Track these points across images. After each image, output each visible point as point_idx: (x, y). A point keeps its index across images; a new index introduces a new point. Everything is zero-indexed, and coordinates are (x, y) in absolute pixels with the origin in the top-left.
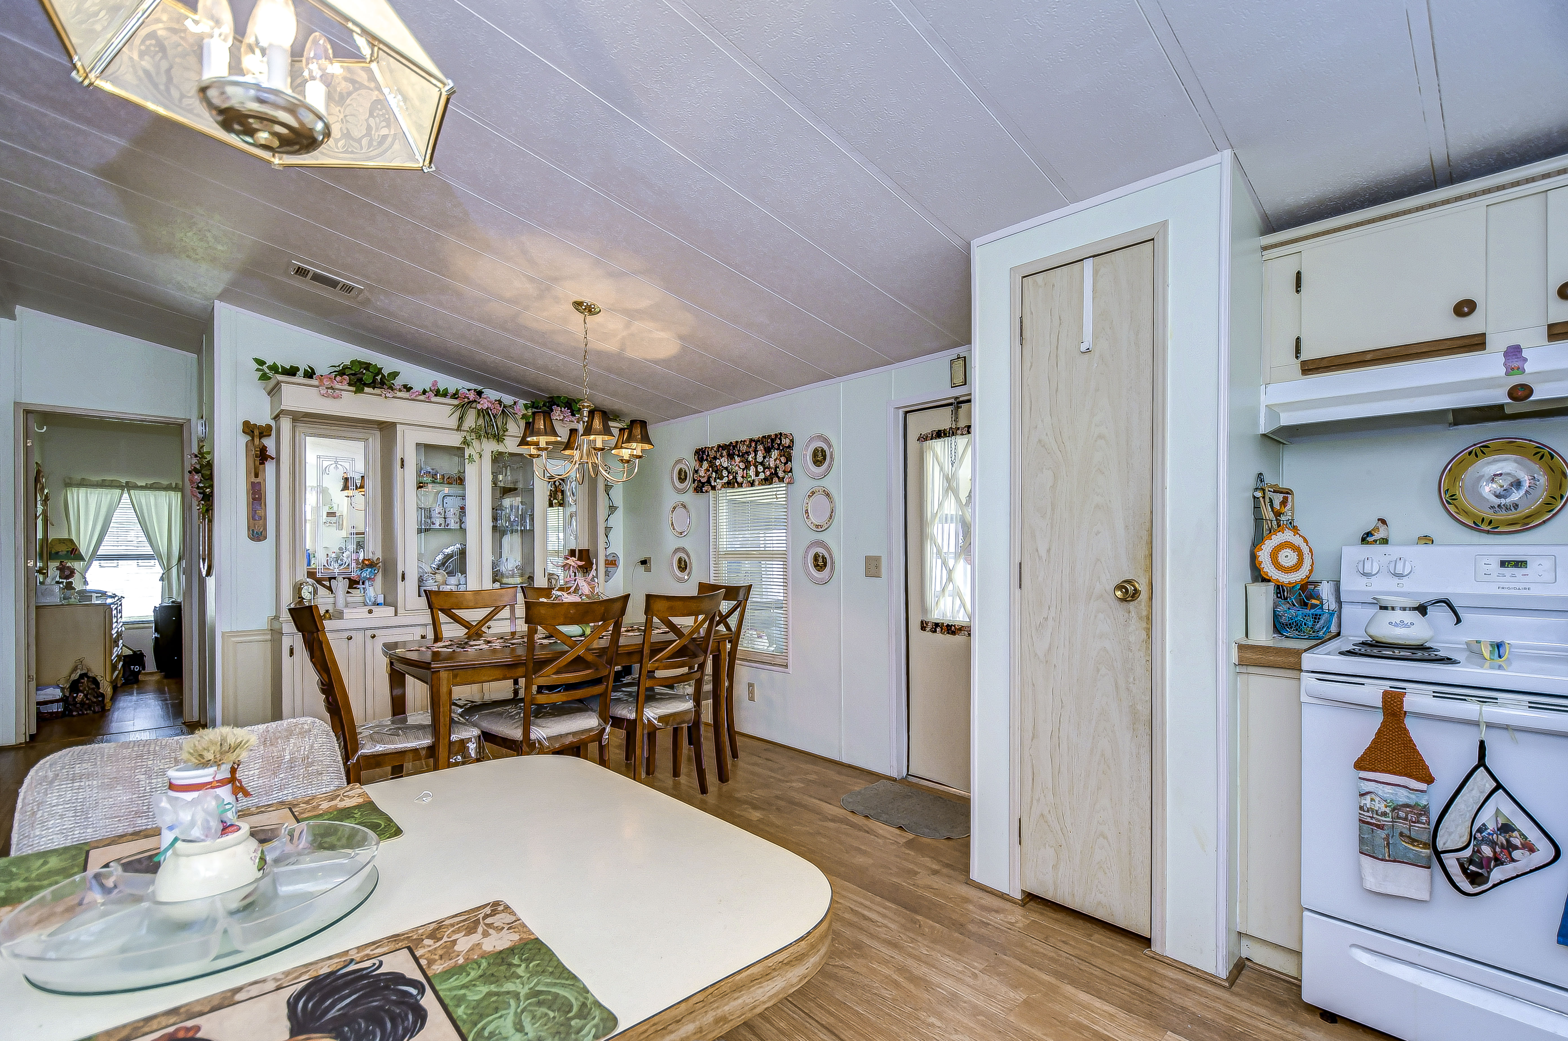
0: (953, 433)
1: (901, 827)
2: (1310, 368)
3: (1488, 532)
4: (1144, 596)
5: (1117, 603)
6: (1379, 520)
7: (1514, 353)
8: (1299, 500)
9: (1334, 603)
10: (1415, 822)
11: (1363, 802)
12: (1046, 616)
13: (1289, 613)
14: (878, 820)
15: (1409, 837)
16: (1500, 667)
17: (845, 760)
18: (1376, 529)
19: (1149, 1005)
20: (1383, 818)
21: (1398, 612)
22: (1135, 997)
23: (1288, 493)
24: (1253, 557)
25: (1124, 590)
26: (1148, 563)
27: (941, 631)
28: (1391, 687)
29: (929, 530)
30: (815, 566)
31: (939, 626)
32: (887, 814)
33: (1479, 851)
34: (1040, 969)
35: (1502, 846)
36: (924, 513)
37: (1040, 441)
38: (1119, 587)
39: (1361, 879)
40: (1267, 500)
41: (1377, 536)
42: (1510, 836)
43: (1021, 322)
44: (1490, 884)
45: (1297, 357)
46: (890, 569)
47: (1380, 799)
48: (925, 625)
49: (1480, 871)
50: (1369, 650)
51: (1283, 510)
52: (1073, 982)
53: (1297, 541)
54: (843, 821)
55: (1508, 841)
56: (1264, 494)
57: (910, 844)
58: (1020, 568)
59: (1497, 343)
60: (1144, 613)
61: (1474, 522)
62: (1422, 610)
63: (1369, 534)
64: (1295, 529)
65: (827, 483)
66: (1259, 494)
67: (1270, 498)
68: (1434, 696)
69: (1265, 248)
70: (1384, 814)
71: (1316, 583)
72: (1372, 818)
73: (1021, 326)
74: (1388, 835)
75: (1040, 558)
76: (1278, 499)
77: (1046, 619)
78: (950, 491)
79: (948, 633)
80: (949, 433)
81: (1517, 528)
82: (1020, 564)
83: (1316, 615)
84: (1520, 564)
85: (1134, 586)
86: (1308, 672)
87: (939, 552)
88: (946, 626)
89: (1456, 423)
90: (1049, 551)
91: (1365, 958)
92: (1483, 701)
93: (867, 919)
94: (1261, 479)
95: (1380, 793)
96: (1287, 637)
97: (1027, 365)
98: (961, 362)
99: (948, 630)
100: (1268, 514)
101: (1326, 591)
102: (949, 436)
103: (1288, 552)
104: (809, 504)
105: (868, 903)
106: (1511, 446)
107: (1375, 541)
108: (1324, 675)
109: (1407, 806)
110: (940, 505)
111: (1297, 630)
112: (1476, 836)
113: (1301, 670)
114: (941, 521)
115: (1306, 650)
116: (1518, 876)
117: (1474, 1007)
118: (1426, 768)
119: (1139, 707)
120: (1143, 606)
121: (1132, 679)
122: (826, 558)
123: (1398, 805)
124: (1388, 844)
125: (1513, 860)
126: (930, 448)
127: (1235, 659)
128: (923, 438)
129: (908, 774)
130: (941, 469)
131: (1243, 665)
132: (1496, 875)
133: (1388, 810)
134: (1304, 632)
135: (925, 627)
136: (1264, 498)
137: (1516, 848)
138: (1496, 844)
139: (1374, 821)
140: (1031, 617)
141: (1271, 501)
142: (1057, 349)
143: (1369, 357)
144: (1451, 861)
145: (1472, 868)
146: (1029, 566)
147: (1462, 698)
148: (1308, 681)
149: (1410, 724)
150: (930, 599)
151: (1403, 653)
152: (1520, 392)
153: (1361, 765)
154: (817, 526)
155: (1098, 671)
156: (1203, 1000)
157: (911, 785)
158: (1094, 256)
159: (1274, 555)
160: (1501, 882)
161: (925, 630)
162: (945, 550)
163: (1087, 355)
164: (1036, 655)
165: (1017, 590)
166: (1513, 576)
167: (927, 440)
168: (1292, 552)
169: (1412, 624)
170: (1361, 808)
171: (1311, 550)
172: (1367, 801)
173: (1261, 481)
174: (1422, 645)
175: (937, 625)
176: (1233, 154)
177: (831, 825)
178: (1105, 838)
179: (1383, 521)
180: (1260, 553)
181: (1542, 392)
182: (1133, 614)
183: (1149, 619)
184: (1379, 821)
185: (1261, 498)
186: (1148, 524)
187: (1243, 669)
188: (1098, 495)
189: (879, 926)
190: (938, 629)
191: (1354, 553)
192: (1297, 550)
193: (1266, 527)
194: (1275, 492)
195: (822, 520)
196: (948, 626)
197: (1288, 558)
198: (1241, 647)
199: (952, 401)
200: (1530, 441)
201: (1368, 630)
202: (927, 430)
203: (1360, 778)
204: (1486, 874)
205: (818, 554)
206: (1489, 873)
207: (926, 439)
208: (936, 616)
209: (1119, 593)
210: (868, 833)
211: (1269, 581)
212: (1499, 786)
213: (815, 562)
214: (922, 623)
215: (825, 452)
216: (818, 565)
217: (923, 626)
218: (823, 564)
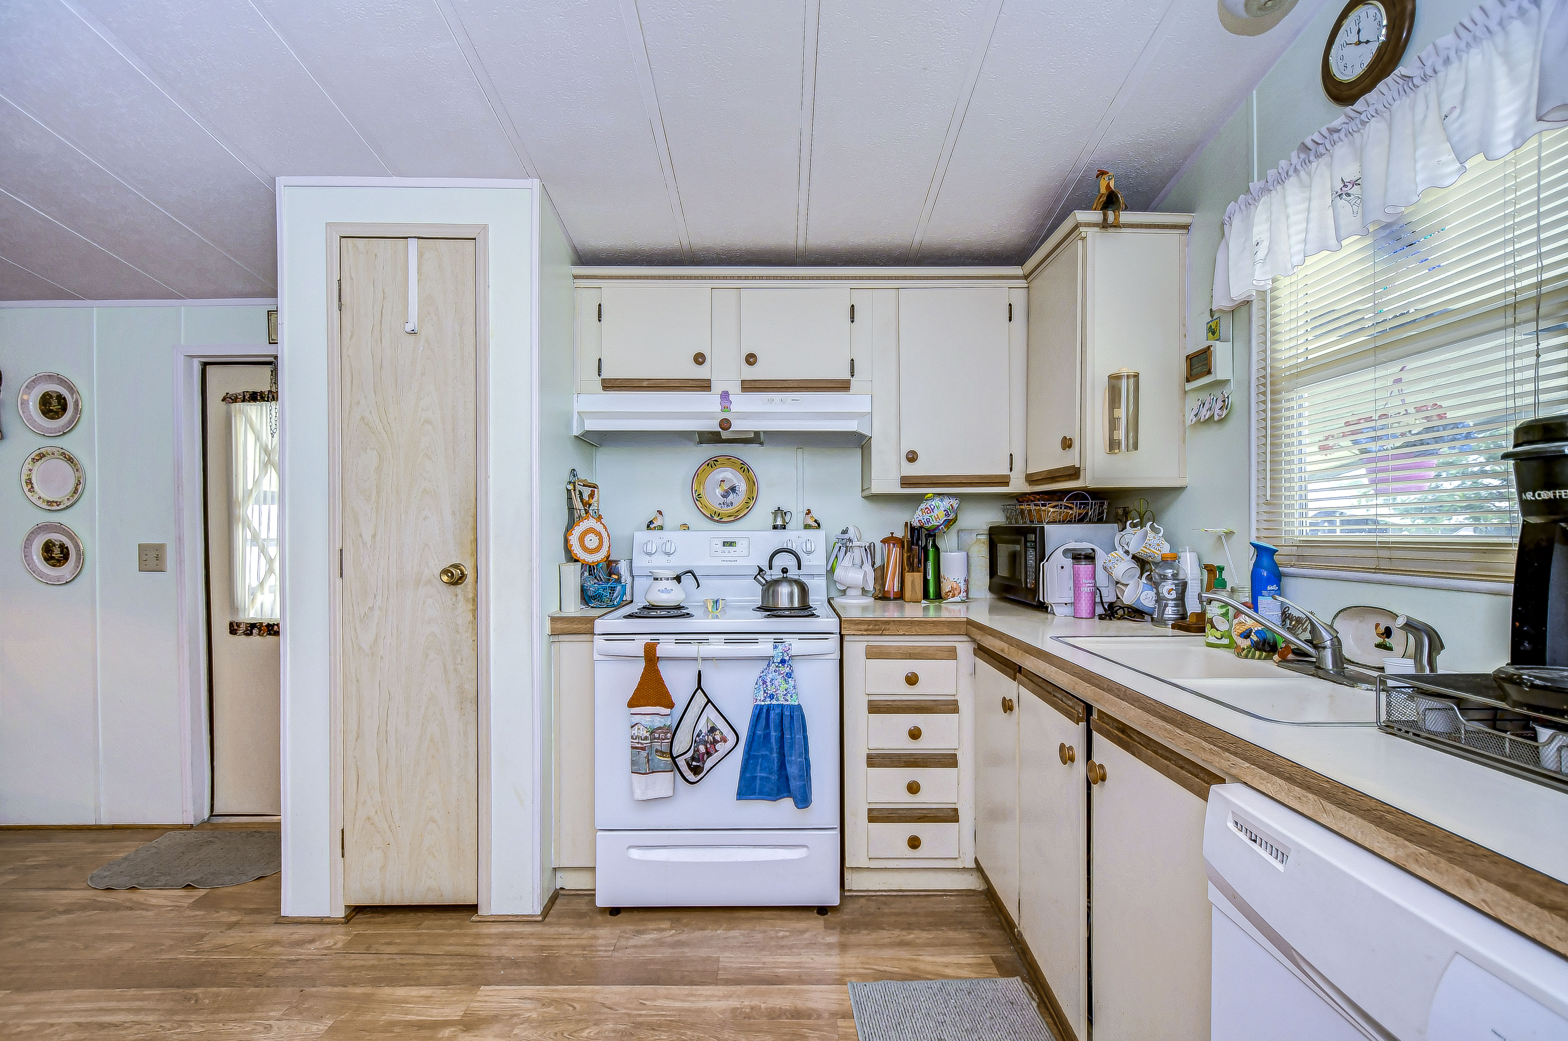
0: (273, 397)
1: (189, 885)
2: (609, 385)
3: (718, 521)
4: (470, 579)
5: (445, 586)
6: (658, 511)
7: (725, 396)
8: (602, 493)
9: (629, 577)
10: (664, 740)
11: (633, 732)
12: (372, 606)
13: (593, 586)
14: (151, 887)
15: (661, 752)
16: (717, 617)
17: (105, 821)
18: (655, 518)
19: (467, 969)
20: (645, 742)
21: (664, 581)
22: (454, 968)
23: (595, 488)
24: (566, 541)
25: (450, 575)
26: (474, 547)
27: (260, 632)
28: (651, 640)
29: (240, 512)
30: (46, 559)
31: (256, 627)
32: (169, 874)
33: (698, 750)
34: (354, 984)
35: (711, 743)
36: (232, 491)
37: (363, 418)
38: (445, 572)
39: (632, 792)
40: (577, 493)
41: (656, 524)
42: (715, 735)
43: (340, 286)
44: (705, 772)
45: (599, 375)
46: (180, 562)
47: (642, 727)
48: (235, 627)
49: (698, 764)
50: (646, 613)
51: (591, 501)
52: (392, 982)
53: (598, 527)
54: (94, 905)
55: (714, 738)
56: (574, 487)
57: (198, 904)
58: (341, 555)
59: (718, 387)
60: (471, 595)
61: (711, 515)
62: (678, 579)
63: (651, 522)
64: (600, 518)
65: (67, 443)
66: (571, 487)
67: (579, 491)
68: (676, 643)
69: (576, 277)
70: (646, 738)
71: (616, 562)
72: (638, 743)
73: (340, 289)
74: (648, 754)
75: (364, 544)
76: (586, 492)
77: (371, 609)
78: (269, 466)
79: (270, 634)
80: (268, 397)
81: (732, 518)
82: (341, 550)
83: (612, 588)
84: (731, 544)
85: (461, 570)
86: (599, 635)
87: (255, 538)
88: (266, 626)
89: (701, 442)
90: (374, 536)
91: (635, 854)
92: (700, 642)
93: (106, 1027)
94: (574, 475)
95: (643, 723)
96: (592, 607)
97: (347, 333)
99: (269, 630)
100: (578, 504)
101: (623, 567)
102: (268, 401)
103: (591, 536)
104: (34, 472)
105: (112, 1004)
106: (730, 461)
107: (655, 528)
108: (609, 635)
109: (660, 728)
110: (256, 482)
111: (599, 601)
112: (696, 741)
113: (593, 634)
114: (257, 502)
115: (599, 617)
116: (719, 761)
117: (698, 863)
118: (669, 696)
119: (467, 686)
120: (469, 589)
121: (459, 660)
122: (67, 548)
123: (654, 729)
124: (648, 761)
125: (716, 751)
126: (242, 412)
127: (548, 631)
128: (230, 399)
129: (212, 815)
130: (258, 438)
131: (555, 635)
132: (709, 764)
133: (648, 735)
134: (604, 602)
135: (237, 630)
136: (575, 490)
137: (718, 742)
138: (707, 742)
139: (639, 745)
140: (355, 608)
141: (581, 493)
142: (381, 325)
143: (645, 384)
144: (681, 762)
145: (694, 763)
146: (352, 553)
147: (688, 642)
148: (599, 641)
149: (662, 667)
150: (242, 594)
151: (663, 613)
152: (725, 424)
153: (631, 705)
154: (50, 503)
155: (427, 656)
156: (519, 942)
157: (216, 827)
158: (419, 238)
159: (581, 539)
160: (711, 768)
161: (236, 634)
162: (264, 535)
163: (412, 337)
164: (360, 648)
165: (338, 580)
166: (729, 552)
167: (236, 402)
168: (594, 537)
169: (672, 590)
170: (632, 737)
171: (608, 535)
172: (635, 731)
173: (574, 476)
174: (679, 605)
175: (253, 626)
176: (541, 184)
177: (64, 918)
178: (434, 821)
179: (660, 512)
180: (571, 538)
181: (738, 425)
182: (460, 597)
183: (475, 600)
184: (642, 744)
185: (572, 491)
186: (473, 510)
187: (556, 638)
188: (425, 480)
189: (127, 1028)
190: (255, 631)
191: (642, 536)
192: (598, 534)
193: (576, 515)
194: (584, 486)
195: (61, 494)
196: (268, 625)
197: (592, 541)
198: (553, 619)
199: (272, 359)
200: (738, 459)
201: (646, 598)
202: (237, 389)
203: (631, 714)
204: (702, 766)
205: (51, 542)
206: (704, 764)
207: (235, 400)
208: (252, 614)
209: (445, 578)
210: (131, 909)
211: (576, 561)
212: (709, 701)
213: (47, 554)
214: (231, 624)
215: (64, 399)
216: (53, 558)
217: (233, 629)
218: (62, 555)
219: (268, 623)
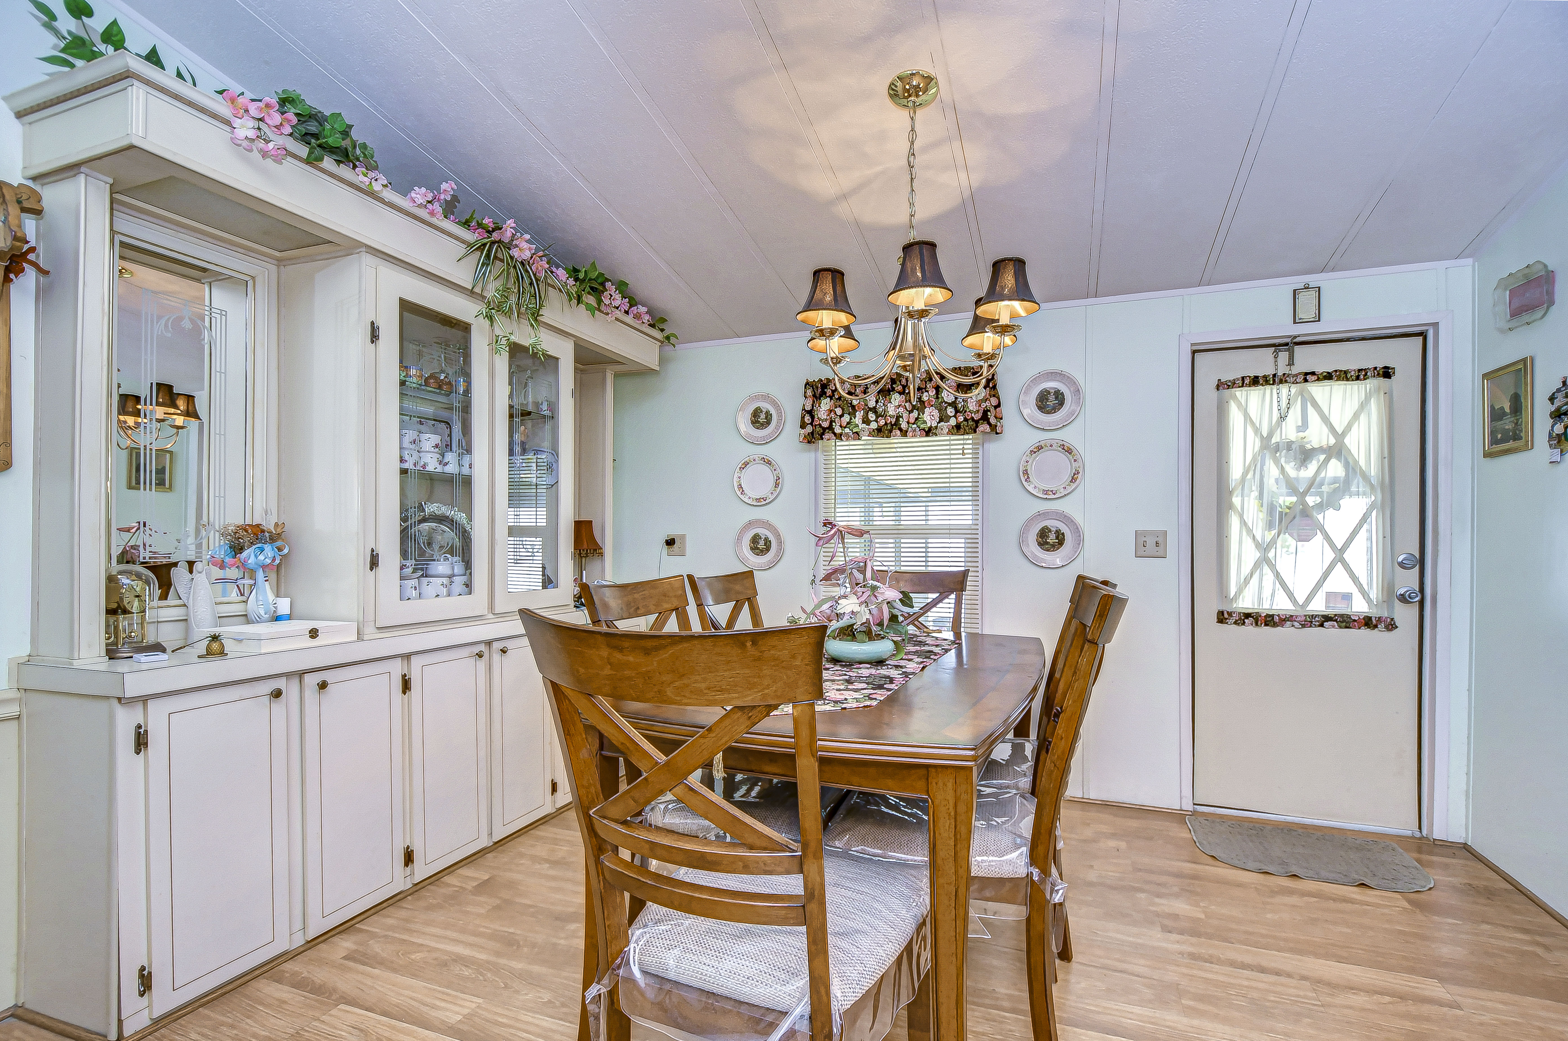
0: (1280, 380)
27: (1255, 622)
29: (1231, 500)
31: (1252, 617)
36: (1222, 478)
48: (1225, 616)
65: (1068, 436)
79: (1268, 625)
80: (1274, 380)
88: (1264, 616)
98: (1313, 294)
99: (1267, 621)
102: (1273, 384)
104: (1031, 463)
110: (1248, 468)
122: (1062, 532)
126: (1239, 398)
128: (1225, 386)
129: (1194, 804)
130: (1252, 424)
135: (1226, 619)
154: (1046, 492)
161: (1225, 623)
167: (1233, 388)
175: (1247, 615)
190: (1250, 621)
195: (1058, 484)
196: (1268, 616)
199: (1288, 340)
202: (1235, 374)
205: (1048, 528)
207: (1231, 385)
208: (1246, 603)
213: (1042, 539)
214: (1221, 613)
215: (1062, 394)
216: (1048, 543)
217: (1222, 618)
218: (1057, 541)
219: (1267, 614)
